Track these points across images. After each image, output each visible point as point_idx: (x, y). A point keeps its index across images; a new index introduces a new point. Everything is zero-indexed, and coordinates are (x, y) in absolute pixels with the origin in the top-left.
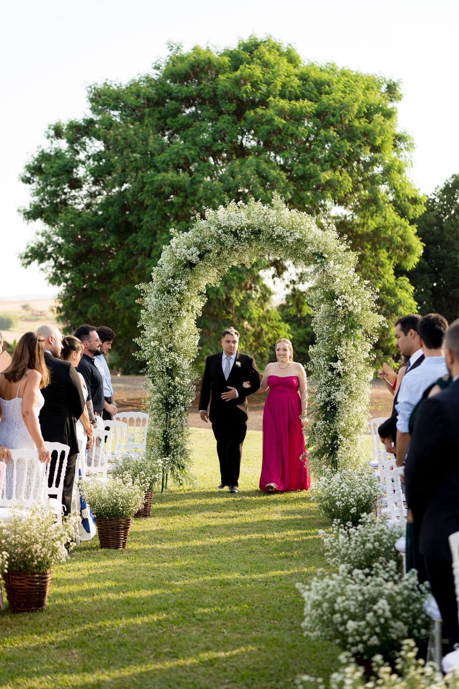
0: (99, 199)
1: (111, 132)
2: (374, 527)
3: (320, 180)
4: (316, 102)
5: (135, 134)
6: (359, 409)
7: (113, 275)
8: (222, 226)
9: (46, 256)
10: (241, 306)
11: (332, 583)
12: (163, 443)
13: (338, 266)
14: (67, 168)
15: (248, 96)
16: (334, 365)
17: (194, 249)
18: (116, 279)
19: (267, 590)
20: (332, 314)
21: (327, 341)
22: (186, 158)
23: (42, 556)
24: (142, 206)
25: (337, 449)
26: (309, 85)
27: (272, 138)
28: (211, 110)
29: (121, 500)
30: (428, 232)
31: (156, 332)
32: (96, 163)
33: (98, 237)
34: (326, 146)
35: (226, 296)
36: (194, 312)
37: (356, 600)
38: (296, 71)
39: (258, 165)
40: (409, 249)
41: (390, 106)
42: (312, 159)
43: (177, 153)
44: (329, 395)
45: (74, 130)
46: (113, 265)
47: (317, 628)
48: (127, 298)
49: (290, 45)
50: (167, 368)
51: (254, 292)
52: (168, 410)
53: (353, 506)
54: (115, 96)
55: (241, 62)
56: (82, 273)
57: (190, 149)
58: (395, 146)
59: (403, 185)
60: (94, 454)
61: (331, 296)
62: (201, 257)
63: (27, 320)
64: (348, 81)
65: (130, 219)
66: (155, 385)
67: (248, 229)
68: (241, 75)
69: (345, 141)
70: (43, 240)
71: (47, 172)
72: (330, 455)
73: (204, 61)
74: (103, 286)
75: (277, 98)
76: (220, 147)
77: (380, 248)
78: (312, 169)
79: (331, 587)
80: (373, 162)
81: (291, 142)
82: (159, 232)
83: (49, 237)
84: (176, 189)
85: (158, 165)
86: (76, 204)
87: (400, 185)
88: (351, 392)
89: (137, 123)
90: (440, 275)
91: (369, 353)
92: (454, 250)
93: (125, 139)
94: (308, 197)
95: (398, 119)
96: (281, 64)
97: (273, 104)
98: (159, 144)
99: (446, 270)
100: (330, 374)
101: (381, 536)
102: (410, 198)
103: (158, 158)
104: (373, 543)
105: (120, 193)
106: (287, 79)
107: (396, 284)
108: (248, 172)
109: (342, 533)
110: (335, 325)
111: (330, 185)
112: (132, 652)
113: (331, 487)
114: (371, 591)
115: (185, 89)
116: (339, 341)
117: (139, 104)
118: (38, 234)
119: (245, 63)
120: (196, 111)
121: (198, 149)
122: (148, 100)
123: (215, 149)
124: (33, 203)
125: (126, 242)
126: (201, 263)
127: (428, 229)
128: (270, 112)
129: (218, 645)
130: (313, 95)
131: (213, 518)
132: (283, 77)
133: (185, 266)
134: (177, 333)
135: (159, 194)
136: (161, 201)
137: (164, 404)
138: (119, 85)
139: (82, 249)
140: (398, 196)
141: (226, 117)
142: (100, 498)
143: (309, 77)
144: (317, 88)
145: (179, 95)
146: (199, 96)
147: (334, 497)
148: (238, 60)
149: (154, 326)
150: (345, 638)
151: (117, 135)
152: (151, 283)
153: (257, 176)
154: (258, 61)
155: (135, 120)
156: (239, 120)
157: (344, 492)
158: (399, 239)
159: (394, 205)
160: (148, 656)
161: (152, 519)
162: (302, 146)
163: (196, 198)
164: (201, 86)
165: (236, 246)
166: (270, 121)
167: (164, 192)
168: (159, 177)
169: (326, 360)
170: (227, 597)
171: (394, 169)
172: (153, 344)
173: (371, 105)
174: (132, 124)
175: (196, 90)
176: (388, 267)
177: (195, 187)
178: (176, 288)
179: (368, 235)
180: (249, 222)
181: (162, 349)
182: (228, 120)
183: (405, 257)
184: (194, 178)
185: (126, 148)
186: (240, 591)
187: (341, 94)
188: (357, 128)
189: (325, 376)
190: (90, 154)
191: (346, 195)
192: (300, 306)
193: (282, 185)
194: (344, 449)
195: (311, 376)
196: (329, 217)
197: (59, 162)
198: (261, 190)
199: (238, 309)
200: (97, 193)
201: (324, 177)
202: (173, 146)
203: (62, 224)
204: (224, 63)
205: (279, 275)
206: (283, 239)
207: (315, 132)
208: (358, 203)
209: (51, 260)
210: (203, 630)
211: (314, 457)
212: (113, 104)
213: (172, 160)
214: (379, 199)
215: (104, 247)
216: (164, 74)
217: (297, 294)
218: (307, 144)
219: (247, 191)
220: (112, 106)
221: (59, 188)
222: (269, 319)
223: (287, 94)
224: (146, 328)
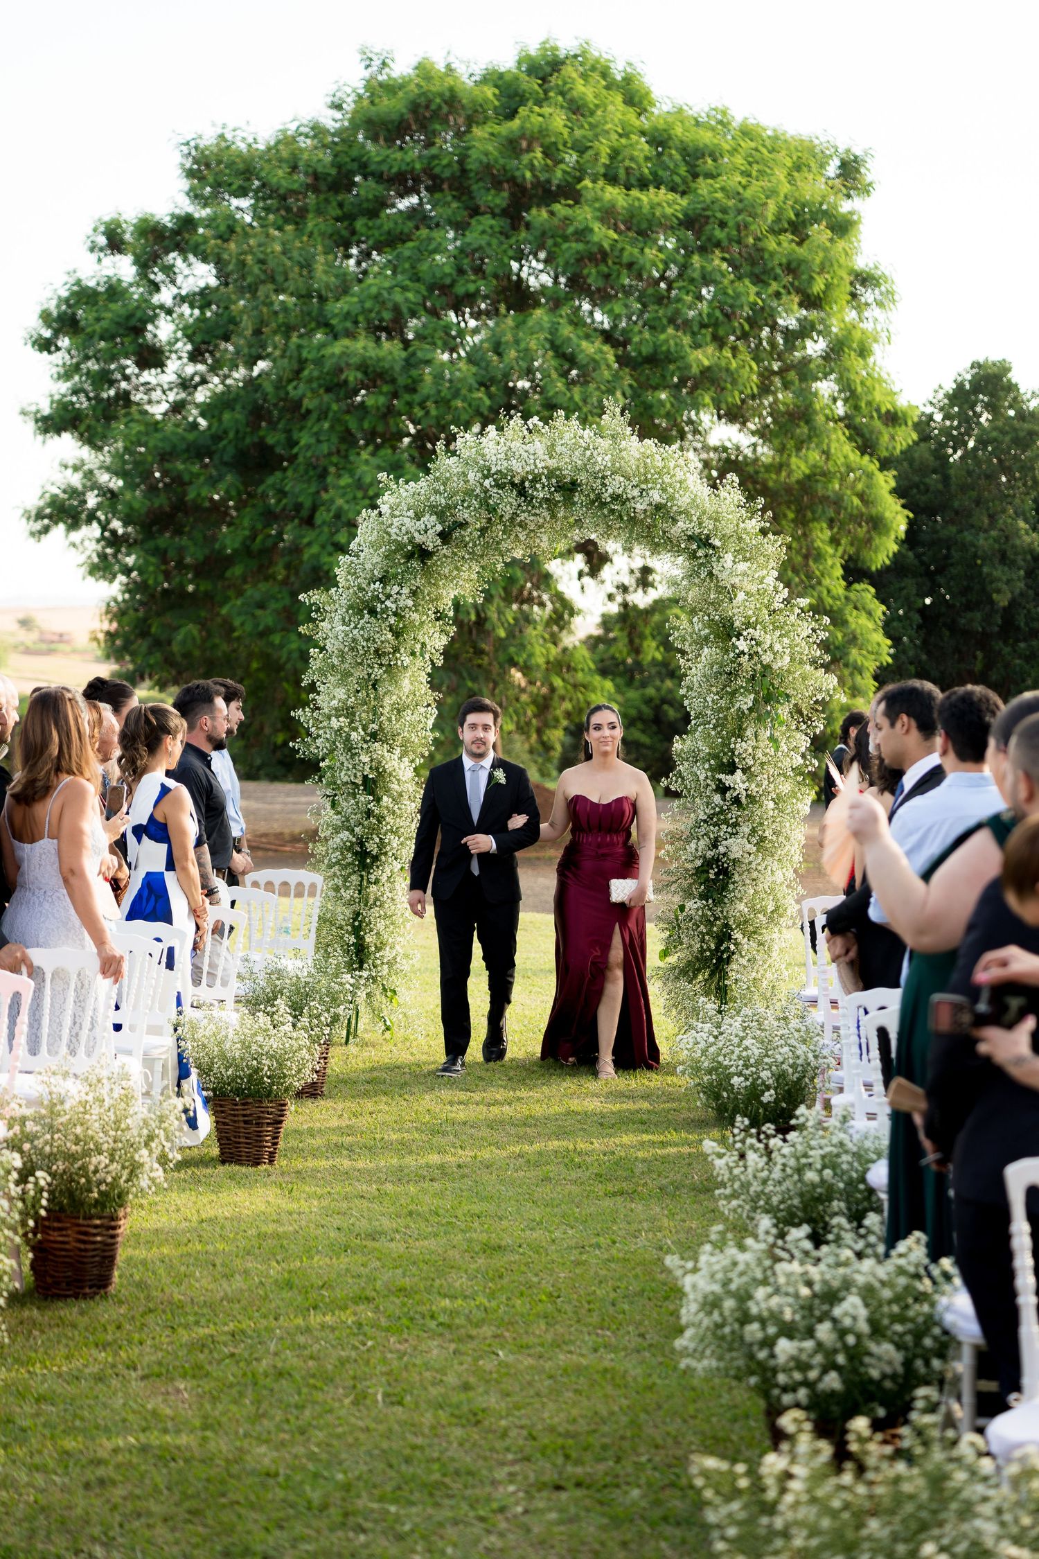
0: (201, 396)
1: (232, 246)
2: (823, 1137)
3: (689, 367)
4: (683, 193)
5: (284, 253)
6: (779, 878)
7: (229, 561)
8: (494, 470)
9: (84, 516)
10: (507, 637)
11: (742, 1258)
12: (353, 940)
13: (742, 566)
14: (133, 322)
15: (534, 176)
16: (727, 780)
17: (429, 520)
18: (237, 571)
19: (584, 1263)
20: (727, 669)
21: (715, 728)
22: (396, 309)
23: (109, 1179)
24: (295, 409)
25: (728, 961)
26: (671, 156)
27: (585, 272)
28: (455, 205)
29: (267, 1062)
30: (917, 486)
31: (344, 697)
32: (197, 312)
33: (198, 475)
34: (704, 291)
35: (478, 614)
36: (427, 656)
37: (797, 1296)
38: (645, 123)
39: (554, 331)
40: (877, 524)
41: (845, 207)
42: (671, 321)
43: (377, 297)
44: (715, 844)
45: (151, 237)
46: (229, 539)
47: (708, 1352)
48: (259, 612)
49: (630, 64)
50: (365, 777)
51: (536, 608)
52: (364, 867)
53: (768, 1088)
54: (241, 166)
55: (523, 100)
56: (162, 555)
57: (405, 289)
58: (854, 296)
59: (869, 383)
60: (206, 960)
61: (726, 632)
62: (445, 536)
63: (28, 651)
64: (756, 150)
65: (270, 440)
66: (338, 813)
67: (548, 478)
68: (522, 128)
69: (747, 282)
70: (76, 480)
71: (89, 330)
72: (712, 975)
73: (441, 95)
74: (205, 586)
75: (601, 183)
76: (472, 288)
77: (814, 519)
78: (672, 342)
79: (741, 1267)
80: (806, 330)
81: (627, 281)
82: (332, 470)
83: (89, 474)
84: (374, 376)
85: (334, 322)
86: (150, 402)
87: (862, 383)
88: (763, 839)
89: (289, 228)
90: (940, 580)
91: (803, 756)
92: (973, 526)
93: (262, 262)
94: (661, 403)
95: (862, 237)
96: (611, 108)
97: (589, 195)
98: (337, 276)
99: (954, 571)
100: (717, 798)
101: (838, 1155)
102: (883, 410)
103: (337, 307)
104: (820, 1172)
105: (250, 382)
106: (623, 141)
107: (847, 598)
108: (533, 345)
109: (752, 1147)
110: (733, 694)
111: (709, 378)
112: (305, 1390)
113: (720, 1044)
114: (828, 1277)
115: (399, 155)
116: (740, 728)
117: (295, 186)
118: (66, 467)
119: (530, 103)
120: (421, 204)
121: (423, 289)
122: (316, 176)
123: (460, 290)
124: (57, 397)
125: (260, 490)
126: (445, 551)
127: (916, 479)
128: (585, 215)
129: (487, 1382)
130: (677, 179)
131: (460, 1103)
132: (614, 137)
133: (410, 556)
134: (387, 701)
135: (336, 385)
136: (338, 400)
137: (356, 854)
138: (250, 140)
139: (162, 501)
140: (857, 408)
141: (487, 221)
142: (223, 1056)
143: (670, 138)
144: (687, 163)
145: (384, 168)
146: (428, 171)
147: (727, 1067)
148: (516, 94)
149: (338, 685)
150: (769, 1374)
151: (245, 253)
152: (333, 590)
153: (550, 353)
154: (560, 98)
155: (286, 221)
156: (515, 228)
157: (748, 1058)
158: (856, 501)
159: (847, 427)
160: (340, 1401)
161: (329, 1103)
162: (650, 291)
163: (417, 398)
164: (434, 151)
165: (523, 516)
166: (583, 234)
167: (346, 382)
168: (337, 348)
169: (711, 769)
170: (501, 1277)
171: (850, 348)
172: (335, 723)
173: (804, 206)
174: (280, 229)
175: (420, 157)
176: (830, 562)
177: (414, 373)
178: (388, 603)
179: (788, 489)
180: (552, 463)
181: (354, 735)
182: (491, 227)
183: (869, 541)
184: (414, 354)
185: (263, 282)
186: (527, 1264)
187: (739, 178)
188: (772, 254)
189: (708, 804)
190: (184, 293)
191: (743, 401)
192: (637, 641)
193: (607, 374)
194: (744, 961)
195: (676, 802)
196: (706, 448)
197: (116, 307)
198: (560, 385)
199: (501, 644)
200: (197, 379)
201: (698, 361)
202: (370, 280)
203: (120, 445)
204: (486, 100)
205: (594, 571)
206: (623, 503)
207: (680, 259)
208: (769, 420)
209: (95, 524)
210: (453, 1346)
211: (677, 978)
212: (238, 182)
213: (365, 312)
214: (815, 412)
215: (212, 499)
216: (351, 120)
217: (632, 614)
218: (663, 285)
219: (527, 385)
220: (234, 187)
221: (113, 367)
222: (569, 668)
223: (622, 173)
224: (322, 688)
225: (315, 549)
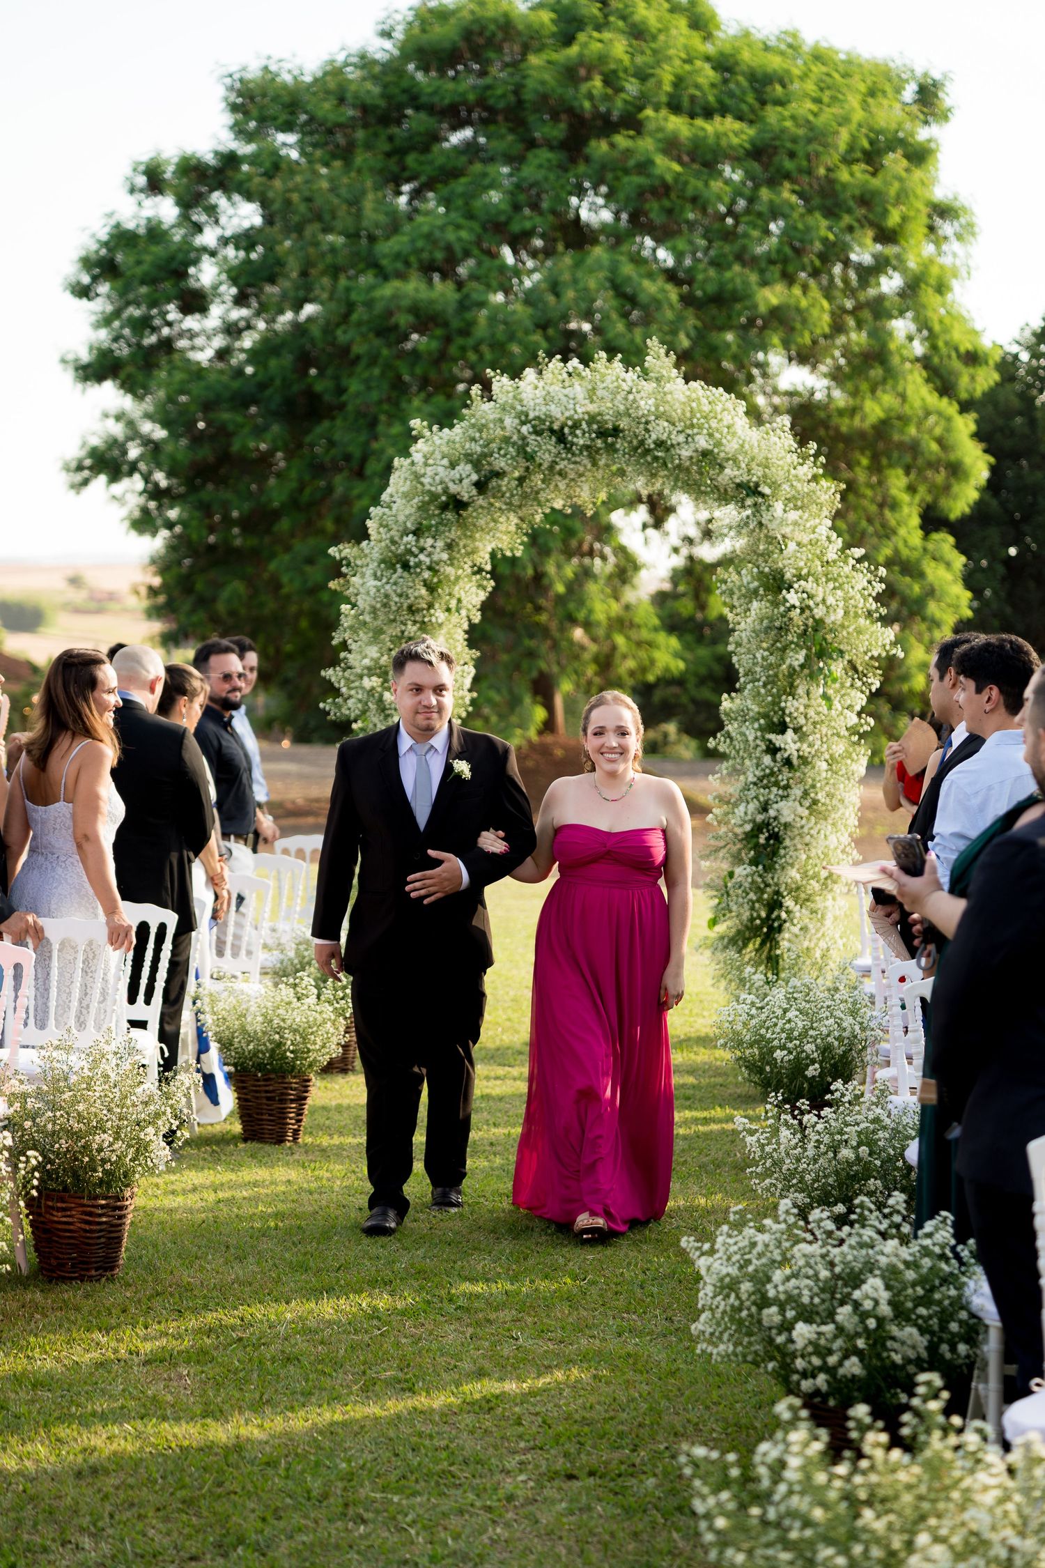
0: (247, 342)
1: (277, 183)
2: (859, 1113)
3: (755, 306)
4: (751, 122)
5: (332, 189)
6: (833, 841)
7: (276, 515)
8: (531, 415)
9: (125, 468)
10: (567, 593)
11: (761, 1238)
13: (793, 515)
14: (174, 265)
15: (594, 106)
16: (777, 739)
17: (465, 469)
18: (284, 525)
20: (777, 624)
21: (765, 685)
22: (449, 248)
23: (114, 1158)
24: (344, 357)
25: (780, 929)
26: (737, 83)
27: (647, 206)
28: (510, 138)
29: (291, 1037)
30: (1001, 430)
31: (376, 655)
32: (242, 254)
33: (242, 426)
34: (772, 226)
35: (536, 570)
36: (464, 612)
37: (816, 1277)
38: (709, 49)
39: (614, 268)
40: (956, 470)
41: (923, 134)
42: (738, 257)
43: (429, 237)
44: (765, 808)
45: (193, 175)
46: (276, 492)
47: (726, 1337)
48: (308, 569)
51: (597, 561)
53: (813, 1062)
54: (286, 99)
55: (581, 26)
56: (205, 509)
57: (458, 227)
58: (931, 229)
59: (947, 321)
60: (231, 929)
61: (776, 584)
62: (481, 486)
63: (78, 610)
64: (828, 75)
65: (319, 387)
67: (589, 424)
68: (581, 55)
69: (818, 215)
70: (118, 430)
71: (129, 273)
72: (763, 944)
73: (495, 21)
74: (252, 541)
75: (664, 112)
76: (528, 225)
77: (891, 466)
78: (738, 281)
79: (760, 1248)
80: (881, 266)
81: (691, 216)
82: (383, 418)
83: (131, 424)
84: (426, 319)
85: (384, 262)
86: (193, 348)
87: (941, 322)
88: (815, 802)
89: (337, 164)
90: (1026, 528)
91: (859, 714)
93: (308, 200)
94: (728, 345)
95: (940, 165)
96: (674, 32)
97: (651, 126)
98: (387, 214)
99: (1040, 519)
100: (767, 760)
101: (875, 1132)
102: (962, 349)
103: (386, 248)
104: (856, 1148)
105: (296, 325)
106: (687, 67)
107: (925, 550)
108: (592, 284)
109: (786, 1123)
110: (784, 649)
111: (780, 318)
112: (312, 1376)
113: (763, 1017)
114: (850, 1258)
115: (450, 86)
116: (792, 685)
117: (342, 119)
118: (106, 416)
119: (589, 29)
120: (475, 138)
121: (476, 226)
122: (365, 109)
123: (516, 227)
124: (97, 344)
125: (308, 439)
126: (481, 501)
127: (1000, 422)
128: (646, 145)
129: (503, 1367)
130: (744, 107)
131: (497, 1078)
132: (677, 62)
133: (444, 507)
135: (387, 331)
136: (389, 346)
138: (296, 72)
139: (206, 453)
140: (934, 347)
141: (544, 155)
142: (243, 1030)
143: (737, 63)
144: (755, 90)
145: (436, 99)
146: (482, 103)
147: (770, 1041)
148: (574, 19)
149: (370, 643)
150: (788, 1360)
151: (289, 191)
152: (364, 543)
153: (611, 293)
154: (621, 23)
155: (334, 156)
156: (573, 161)
157: (792, 1030)
158: (934, 447)
159: (926, 367)
160: (349, 1387)
162: (716, 226)
163: (470, 342)
164: (487, 80)
165: (562, 465)
166: (644, 166)
167: (396, 327)
168: (387, 290)
169: (761, 729)
171: (927, 284)
172: (368, 683)
173: (878, 133)
174: (327, 165)
175: (474, 87)
176: (906, 510)
177: (468, 316)
178: (422, 557)
179: (862, 435)
180: (592, 408)
182: (549, 161)
183: (947, 488)
184: (467, 296)
185: (310, 221)
187: (810, 105)
188: (845, 186)
189: (758, 765)
190: (228, 233)
191: (815, 342)
192: (703, 596)
193: (669, 315)
194: (796, 930)
195: (725, 764)
196: (776, 391)
197: (157, 249)
198: (620, 327)
199: (560, 600)
200: (242, 324)
201: (766, 300)
202: (420, 219)
203: (162, 394)
204: (542, 25)
205: (658, 523)
206: (668, 450)
207: (747, 192)
208: (842, 361)
209: (137, 476)
210: (470, 1331)
211: (726, 947)
212: (284, 117)
213: (418, 252)
214: (890, 352)
215: (257, 449)
216: (402, 49)
217: (698, 568)
218: (729, 221)
219: (586, 327)
220: (280, 121)
221: (154, 311)
222: (632, 625)
223: (686, 103)
224: (353, 646)
225: (365, 501)
